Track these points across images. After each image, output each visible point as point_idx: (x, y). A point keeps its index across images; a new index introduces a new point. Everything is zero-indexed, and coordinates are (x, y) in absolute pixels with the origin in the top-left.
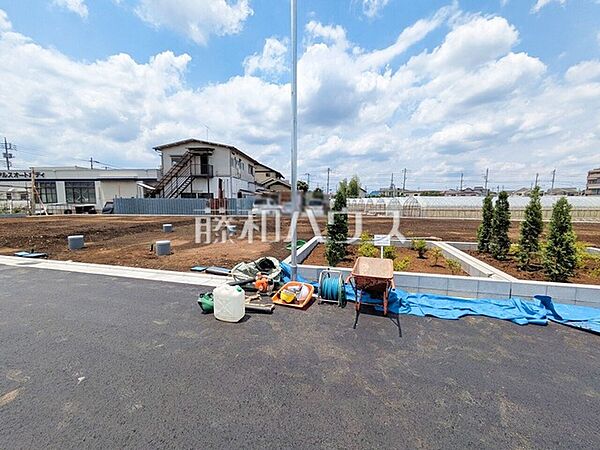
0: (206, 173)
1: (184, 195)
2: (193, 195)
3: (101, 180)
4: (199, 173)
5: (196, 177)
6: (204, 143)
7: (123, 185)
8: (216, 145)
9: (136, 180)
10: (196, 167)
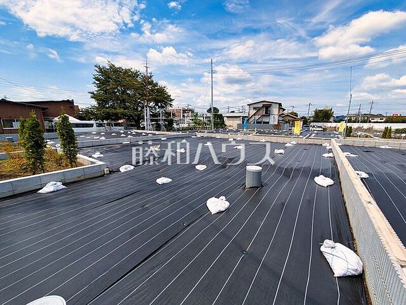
0: (268, 114)
1: (257, 123)
2: (260, 123)
3: (227, 117)
4: (264, 114)
5: (263, 115)
6: (268, 102)
7: (235, 119)
8: (273, 103)
9: (240, 116)
10: (263, 112)
